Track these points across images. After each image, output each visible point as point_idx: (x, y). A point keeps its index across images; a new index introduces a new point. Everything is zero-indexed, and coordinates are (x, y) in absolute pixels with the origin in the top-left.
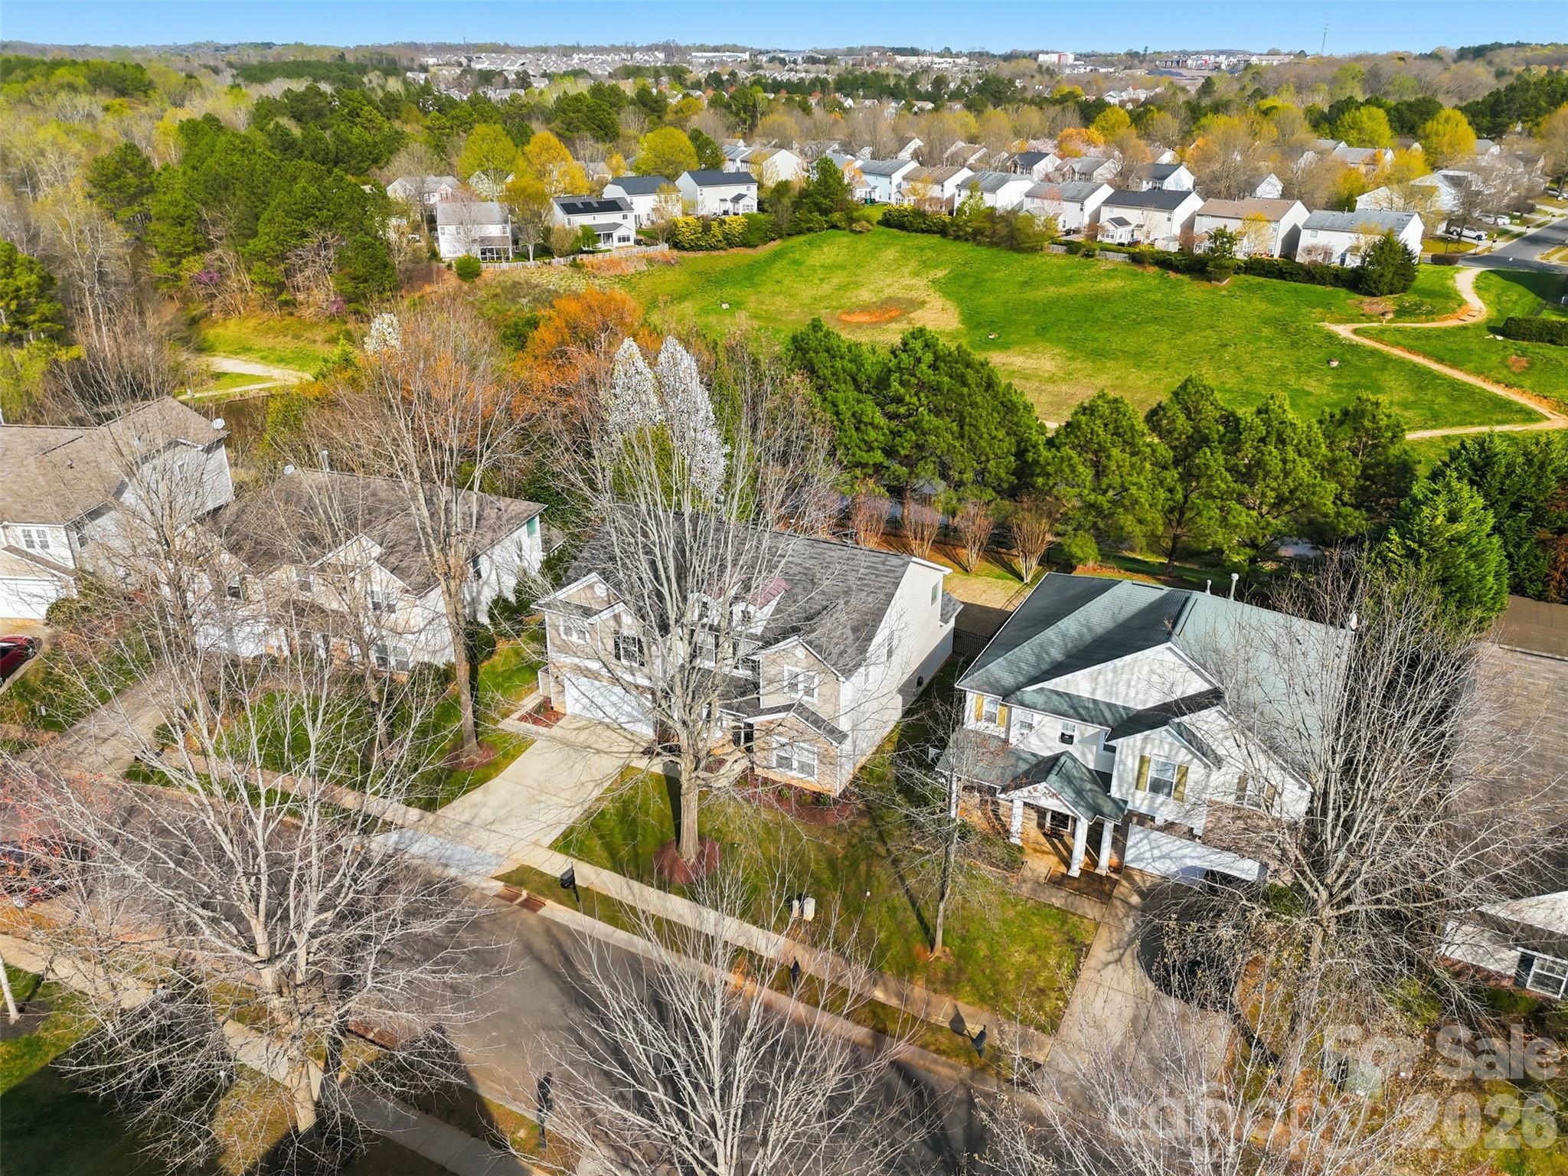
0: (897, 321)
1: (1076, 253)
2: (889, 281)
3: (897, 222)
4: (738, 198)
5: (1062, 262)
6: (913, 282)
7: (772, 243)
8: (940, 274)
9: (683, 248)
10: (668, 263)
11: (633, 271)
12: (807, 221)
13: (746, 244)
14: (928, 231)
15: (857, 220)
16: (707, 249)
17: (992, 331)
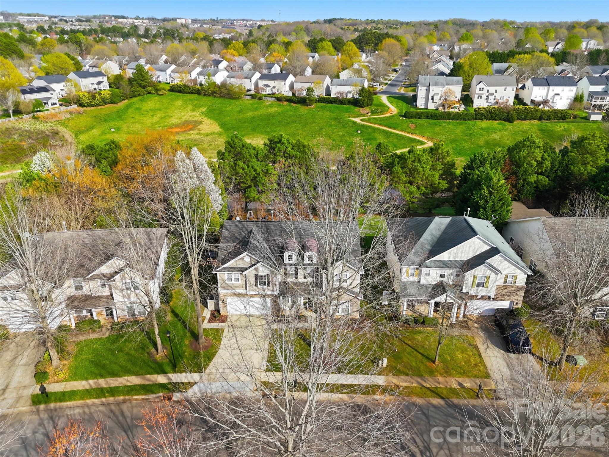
0: (193, 130)
1: (255, 98)
2: (183, 114)
3: (176, 90)
4: (99, 83)
5: (250, 102)
6: (193, 114)
7: (124, 102)
8: (204, 110)
9: (85, 106)
10: (79, 113)
11: (64, 118)
12: (138, 92)
13: (112, 102)
14: (192, 93)
15: (160, 90)
16: (95, 106)
17: (235, 131)
